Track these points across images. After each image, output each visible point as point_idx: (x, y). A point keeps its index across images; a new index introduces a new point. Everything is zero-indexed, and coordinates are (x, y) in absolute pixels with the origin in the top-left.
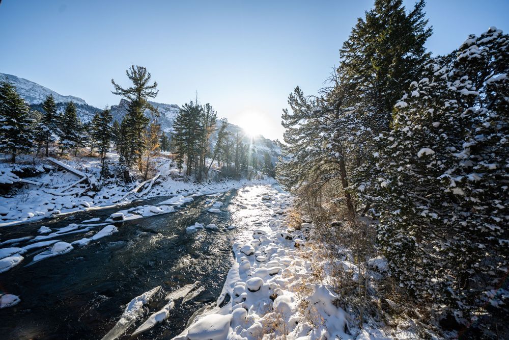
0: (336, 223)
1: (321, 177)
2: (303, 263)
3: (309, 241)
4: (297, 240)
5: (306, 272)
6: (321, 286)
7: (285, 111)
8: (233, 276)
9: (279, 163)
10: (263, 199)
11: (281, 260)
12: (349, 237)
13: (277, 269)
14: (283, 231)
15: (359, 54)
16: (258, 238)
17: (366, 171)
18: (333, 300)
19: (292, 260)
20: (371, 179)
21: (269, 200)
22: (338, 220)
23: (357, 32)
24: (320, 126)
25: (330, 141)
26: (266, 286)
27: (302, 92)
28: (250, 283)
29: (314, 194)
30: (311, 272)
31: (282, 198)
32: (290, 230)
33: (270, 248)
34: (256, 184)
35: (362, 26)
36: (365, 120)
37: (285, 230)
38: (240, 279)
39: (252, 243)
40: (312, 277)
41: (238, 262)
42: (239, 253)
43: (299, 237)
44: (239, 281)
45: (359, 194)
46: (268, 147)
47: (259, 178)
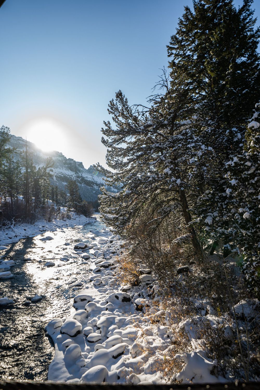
0: (183, 269)
1: (159, 211)
2: (155, 331)
3: (155, 299)
4: (139, 300)
5: (162, 341)
6: (193, 354)
7: (107, 124)
8: (57, 373)
9: (104, 196)
10: (76, 248)
11: (124, 332)
12: (202, 283)
13: (122, 347)
14: (116, 292)
15: (189, 53)
16: (83, 307)
17: (210, 199)
18: (211, 368)
19: (138, 329)
20: (218, 209)
21: (85, 248)
22: (184, 264)
23: (184, 25)
24: (153, 146)
25: (167, 164)
26: (113, 376)
27: (126, 99)
28: (89, 377)
29: (151, 234)
30: (169, 340)
31: (102, 244)
32: (125, 287)
33: (103, 318)
34: (59, 227)
35: (190, 17)
36: (204, 137)
37: (117, 289)
38: (69, 375)
39: (77, 317)
40: (171, 347)
41: (60, 350)
42: (60, 336)
43: (139, 295)
44: (69, 379)
45: (207, 228)
46: (72, 170)
47: (63, 218)
